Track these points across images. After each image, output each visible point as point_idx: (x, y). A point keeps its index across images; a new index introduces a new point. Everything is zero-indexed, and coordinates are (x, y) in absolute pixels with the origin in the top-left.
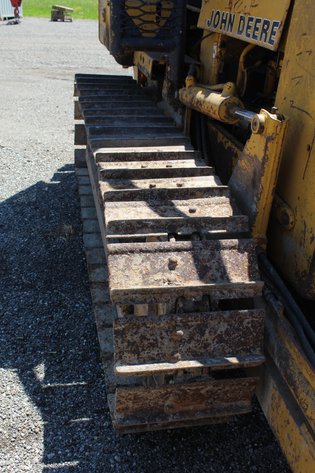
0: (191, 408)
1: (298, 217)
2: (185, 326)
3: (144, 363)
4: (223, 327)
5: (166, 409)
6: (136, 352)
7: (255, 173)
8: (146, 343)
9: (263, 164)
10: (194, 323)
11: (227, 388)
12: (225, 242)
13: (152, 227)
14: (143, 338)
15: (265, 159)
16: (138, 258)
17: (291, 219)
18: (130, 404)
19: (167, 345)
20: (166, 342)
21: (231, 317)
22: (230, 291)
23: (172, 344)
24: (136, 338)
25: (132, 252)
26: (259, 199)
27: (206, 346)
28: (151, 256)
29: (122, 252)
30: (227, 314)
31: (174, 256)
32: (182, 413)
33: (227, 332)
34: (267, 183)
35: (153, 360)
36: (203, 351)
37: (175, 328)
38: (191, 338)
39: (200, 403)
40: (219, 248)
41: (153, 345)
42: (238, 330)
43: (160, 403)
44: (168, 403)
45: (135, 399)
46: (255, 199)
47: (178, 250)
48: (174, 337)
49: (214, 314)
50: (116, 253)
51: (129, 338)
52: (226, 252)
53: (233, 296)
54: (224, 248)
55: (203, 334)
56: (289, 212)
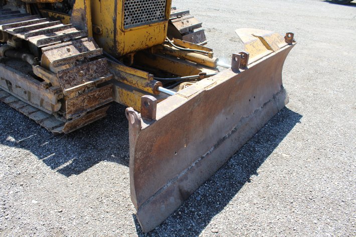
0: (93, 105)
1: (103, 28)
2: (82, 70)
3: (73, 86)
4: (95, 67)
5: (85, 108)
6: (69, 83)
7: (82, 15)
8: (71, 79)
9: (85, 9)
10: (85, 68)
11: (103, 92)
12: (83, 39)
13: (54, 40)
14: (70, 77)
15: (85, 8)
16: (55, 51)
17: (101, 30)
18: (72, 108)
19: (79, 79)
20: (78, 77)
21: (96, 63)
22: (92, 54)
23: (80, 78)
24: (67, 78)
25: (52, 49)
26: (87, 24)
27: (92, 76)
28: (60, 49)
29: (49, 50)
30: (95, 62)
31: (68, 47)
32: (91, 107)
33: (97, 69)
34: (88, 17)
35: (76, 85)
36: (91, 78)
37: (79, 71)
38: (86, 74)
39: (96, 102)
40: (82, 42)
41: (74, 79)
42: (100, 67)
43: (82, 105)
44: (85, 104)
45: (73, 105)
46: (86, 25)
47: (68, 45)
48: (80, 75)
49: (91, 62)
50: (46, 51)
51: (65, 79)
52: (85, 43)
53: (94, 56)
54: (84, 41)
55: (89, 71)
56: (99, 27)
